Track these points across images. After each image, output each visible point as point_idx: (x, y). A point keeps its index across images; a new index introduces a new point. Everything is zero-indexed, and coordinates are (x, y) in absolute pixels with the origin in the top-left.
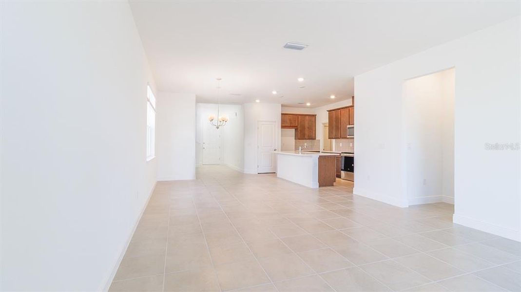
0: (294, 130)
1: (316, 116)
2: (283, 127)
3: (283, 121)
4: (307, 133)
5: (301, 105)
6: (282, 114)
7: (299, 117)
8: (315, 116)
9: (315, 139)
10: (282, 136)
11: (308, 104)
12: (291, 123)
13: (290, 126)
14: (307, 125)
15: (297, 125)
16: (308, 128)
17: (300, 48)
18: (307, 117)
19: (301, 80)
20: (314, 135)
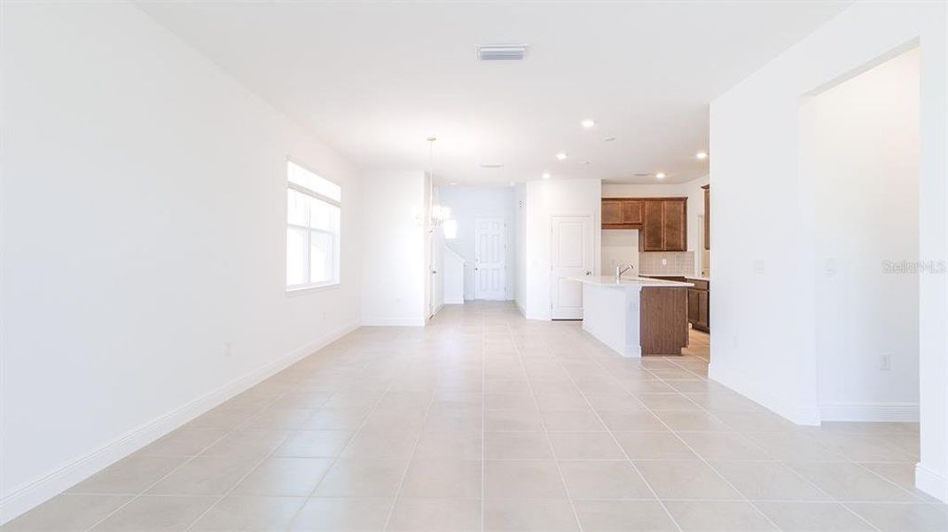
0: (637, 231)
1: (688, 200)
2: (604, 226)
3: (605, 214)
4: (664, 235)
5: (643, 178)
6: (603, 199)
7: (647, 204)
8: (684, 200)
9: (686, 250)
10: (604, 244)
11: (660, 176)
12: (627, 218)
13: (625, 224)
14: (664, 220)
15: (641, 221)
16: (668, 226)
17: (517, 56)
18: (666, 202)
19: (588, 124)
20: (682, 243)
